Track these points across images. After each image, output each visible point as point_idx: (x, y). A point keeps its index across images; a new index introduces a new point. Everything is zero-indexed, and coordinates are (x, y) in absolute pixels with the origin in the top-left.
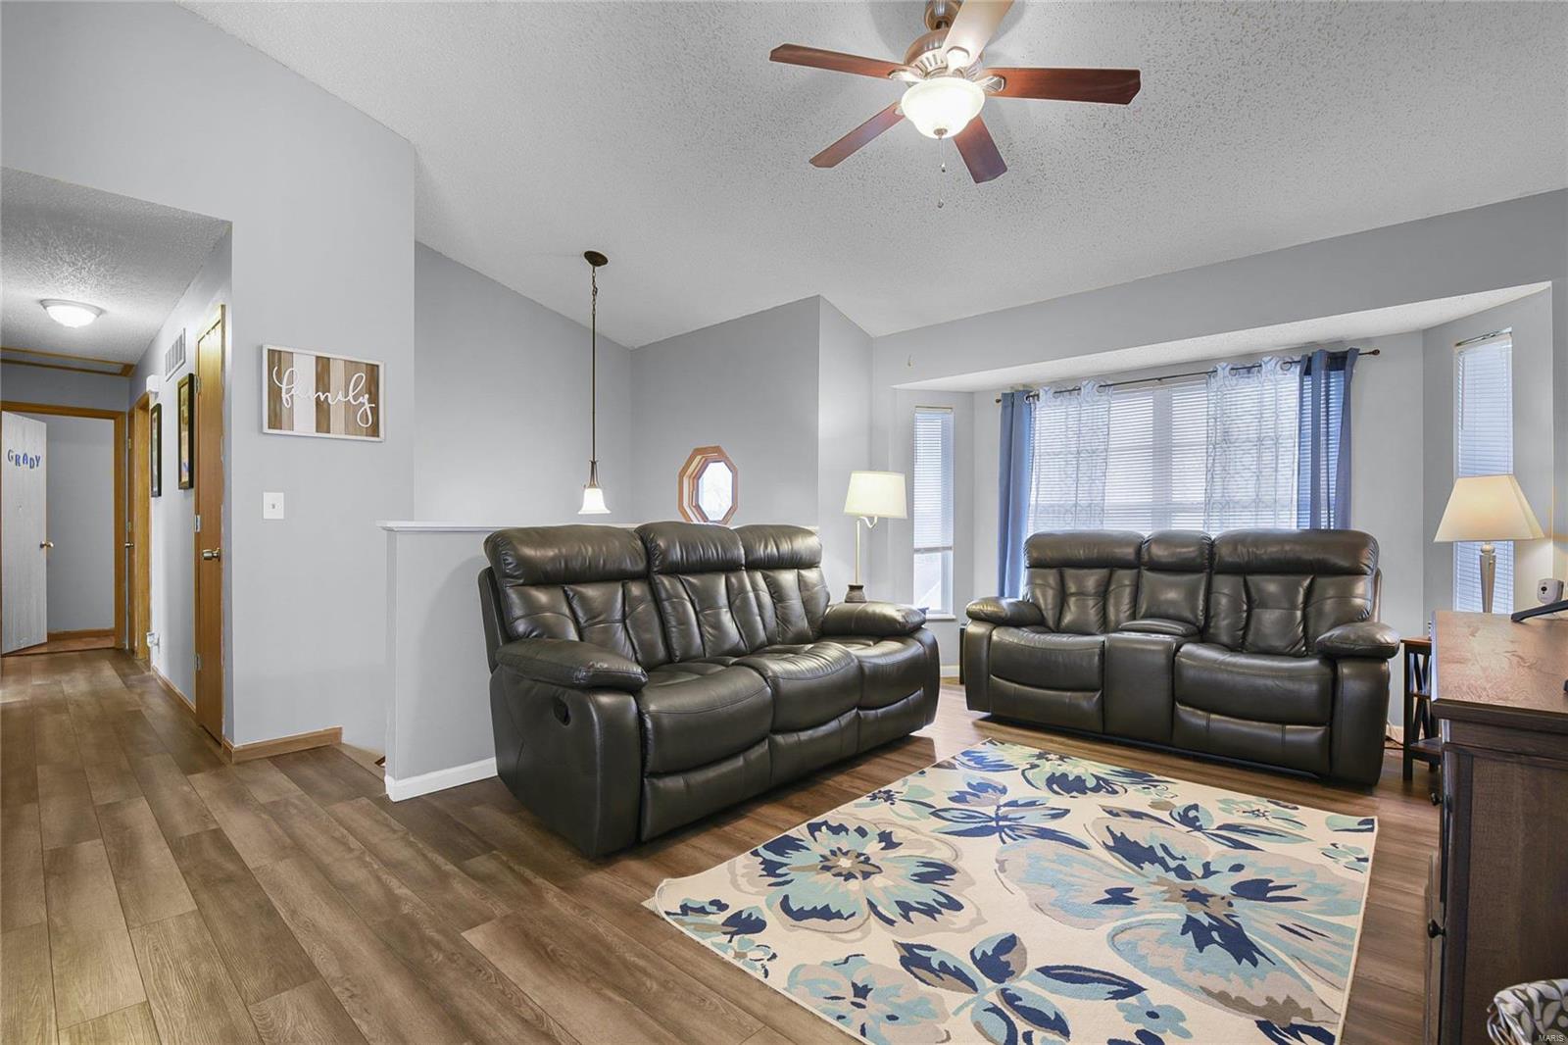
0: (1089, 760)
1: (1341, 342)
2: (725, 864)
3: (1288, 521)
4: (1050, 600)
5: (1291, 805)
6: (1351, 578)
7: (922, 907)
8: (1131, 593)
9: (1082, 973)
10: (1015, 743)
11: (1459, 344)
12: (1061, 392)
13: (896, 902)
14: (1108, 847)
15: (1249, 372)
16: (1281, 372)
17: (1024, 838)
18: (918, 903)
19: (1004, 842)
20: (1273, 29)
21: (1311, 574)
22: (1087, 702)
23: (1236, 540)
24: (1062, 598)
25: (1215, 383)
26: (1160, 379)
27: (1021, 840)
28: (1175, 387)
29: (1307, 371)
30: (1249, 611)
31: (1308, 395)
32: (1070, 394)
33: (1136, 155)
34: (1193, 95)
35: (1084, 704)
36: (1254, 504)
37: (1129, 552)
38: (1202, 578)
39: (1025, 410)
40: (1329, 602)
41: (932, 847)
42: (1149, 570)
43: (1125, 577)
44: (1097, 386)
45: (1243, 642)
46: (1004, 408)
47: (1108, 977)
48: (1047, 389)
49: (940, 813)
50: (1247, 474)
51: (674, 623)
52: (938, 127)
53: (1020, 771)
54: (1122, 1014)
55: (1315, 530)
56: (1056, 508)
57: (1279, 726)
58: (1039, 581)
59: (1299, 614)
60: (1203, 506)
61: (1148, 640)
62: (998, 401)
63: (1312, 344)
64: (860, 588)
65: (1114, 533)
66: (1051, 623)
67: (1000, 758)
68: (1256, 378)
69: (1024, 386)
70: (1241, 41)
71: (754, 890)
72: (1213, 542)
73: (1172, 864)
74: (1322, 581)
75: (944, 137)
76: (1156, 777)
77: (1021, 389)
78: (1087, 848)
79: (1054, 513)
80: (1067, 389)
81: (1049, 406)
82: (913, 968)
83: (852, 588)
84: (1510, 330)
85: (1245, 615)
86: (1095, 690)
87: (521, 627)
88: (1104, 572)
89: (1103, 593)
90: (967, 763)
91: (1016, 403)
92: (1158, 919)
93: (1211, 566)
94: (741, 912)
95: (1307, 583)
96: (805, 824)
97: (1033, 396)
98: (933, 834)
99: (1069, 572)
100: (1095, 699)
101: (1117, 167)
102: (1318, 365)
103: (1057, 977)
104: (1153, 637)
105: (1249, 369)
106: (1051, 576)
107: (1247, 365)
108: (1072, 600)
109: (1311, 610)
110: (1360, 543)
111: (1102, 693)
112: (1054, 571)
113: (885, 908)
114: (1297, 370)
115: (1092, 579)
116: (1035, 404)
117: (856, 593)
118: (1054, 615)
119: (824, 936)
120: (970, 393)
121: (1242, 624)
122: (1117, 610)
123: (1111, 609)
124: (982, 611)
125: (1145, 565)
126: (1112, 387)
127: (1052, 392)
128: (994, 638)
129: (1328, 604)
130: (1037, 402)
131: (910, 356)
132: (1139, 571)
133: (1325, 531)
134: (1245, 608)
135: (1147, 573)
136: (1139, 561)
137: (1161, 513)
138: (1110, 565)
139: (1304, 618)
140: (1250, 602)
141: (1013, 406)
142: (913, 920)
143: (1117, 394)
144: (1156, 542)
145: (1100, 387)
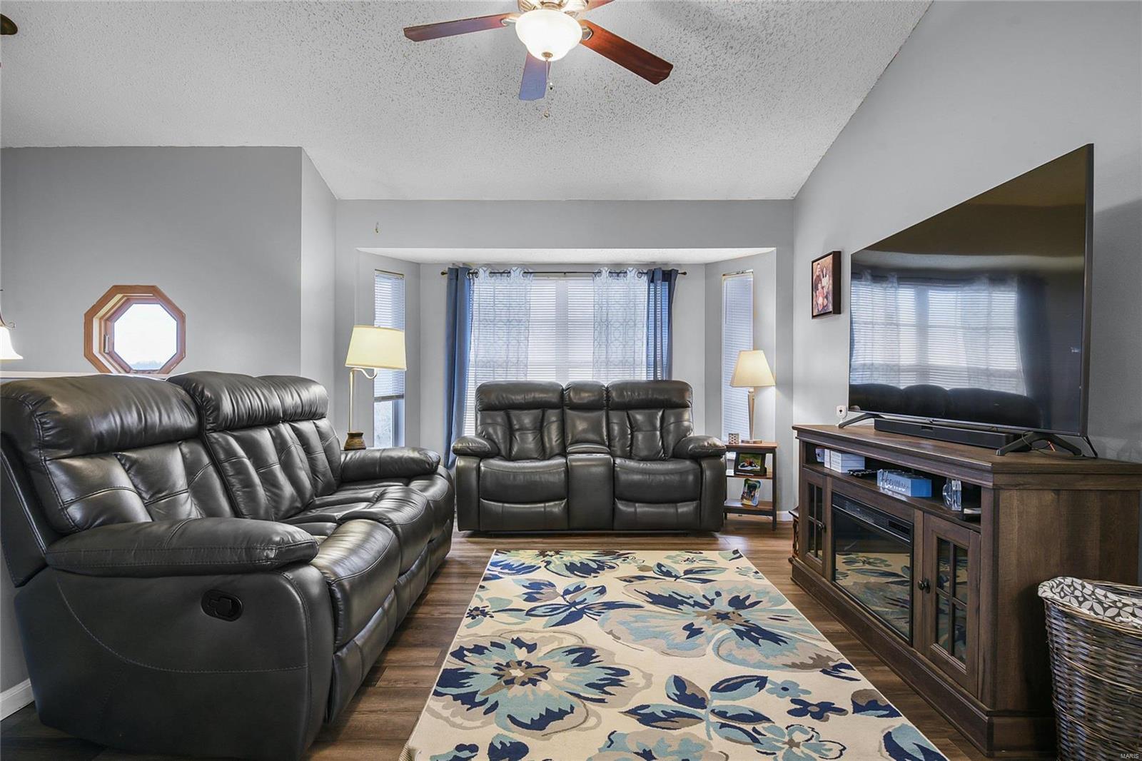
0: (574, 550)
1: (666, 264)
2: (424, 713)
3: (642, 375)
4: (500, 434)
5: (698, 552)
6: (681, 409)
7: (606, 682)
8: (558, 427)
9: (731, 682)
10: (517, 549)
11: (724, 275)
12: (494, 273)
13: (586, 685)
14: (651, 603)
15: (618, 276)
16: (637, 278)
17: (603, 613)
18: (600, 680)
19: (596, 620)
20: (718, 67)
21: (661, 408)
22: (555, 507)
23: (622, 387)
24: (510, 432)
25: (600, 280)
26: (565, 273)
27: (603, 615)
28: (570, 280)
29: (652, 280)
30: (632, 434)
31: (652, 293)
32: (501, 276)
33: (612, 115)
34: (661, 89)
35: (556, 510)
36: (621, 364)
37: (553, 398)
38: (603, 413)
39: (467, 283)
40: (672, 425)
41: (561, 640)
42: (571, 409)
43: (553, 416)
44: (523, 272)
45: (631, 455)
46: (450, 280)
47: (745, 678)
48: (485, 269)
49: (533, 613)
50: (617, 343)
51: (238, 486)
52: (546, 51)
53: (543, 567)
54: (775, 695)
55: (656, 381)
56: (492, 363)
57: (674, 505)
58: (489, 421)
59: (658, 433)
60: (592, 364)
61: (588, 459)
62: (443, 274)
63: (654, 263)
64: (360, 435)
65: (543, 383)
66: (503, 453)
67: (521, 563)
68: (622, 280)
69: (464, 264)
70: (700, 67)
71: (478, 723)
72: (607, 388)
73: (691, 601)
74: (668, 412)
75: (550, 60)
76: (622, 552)
77: (461, 266)
78: (642, 607)
79: (490, 367)
80: (499, 271)
81: (486, 283)
82: (654, 724)
83: (352, 436)
84: (752, 270)
85: (630, 436)
86: (561, 499)
87: (76, 512)
88: (537, 412)
89: (540, 428)
90: (501, 571)
91: (459, 276)
92: (724, 636)
93: (608, 406)
94: (492, 744)
95: (660, 414)
96: (448, 655)
97: (472, 273)
98: (546, 629)
99: (513, 413)
100: (563, 505)
101: (597, 119)
102: (659, 275)
103: (724, 690)
104: (594, 456)
105: (618, 274)
106: (499, 417)
107: (618, 271)
108: (517, 435)
109: (663, 431)
110: (683, 388)
111: (567, 501)
112: (502, 413)
113: (584, 692)
114: (645, 278)
115: (527, 419)
116: (474, 280)
117: (356, 440)
118: (505, 447)
119: (574, 731)
120: (418, 264)
121: (629, 443)
122: (550, 439)
123: (546, 439)
124: (468, 448)
125: (567, 405)
126: (533, 274)
127: (488, 272)
128: (482, 468)
129: (672, 427)
130: (475, 279)
131: (378, 224)
132: (563, 410)
133: (662, 381)
134: (629, 432)
135: (569, 412)
136: (562, 403)
137: (562, 369)
138: (543, 406)
139: (662, 437)
140: (632, 428)
141: (457, 279)
142: (612, 693)
143: (535, 280)
144: (574, 389)
145: (525, 273)
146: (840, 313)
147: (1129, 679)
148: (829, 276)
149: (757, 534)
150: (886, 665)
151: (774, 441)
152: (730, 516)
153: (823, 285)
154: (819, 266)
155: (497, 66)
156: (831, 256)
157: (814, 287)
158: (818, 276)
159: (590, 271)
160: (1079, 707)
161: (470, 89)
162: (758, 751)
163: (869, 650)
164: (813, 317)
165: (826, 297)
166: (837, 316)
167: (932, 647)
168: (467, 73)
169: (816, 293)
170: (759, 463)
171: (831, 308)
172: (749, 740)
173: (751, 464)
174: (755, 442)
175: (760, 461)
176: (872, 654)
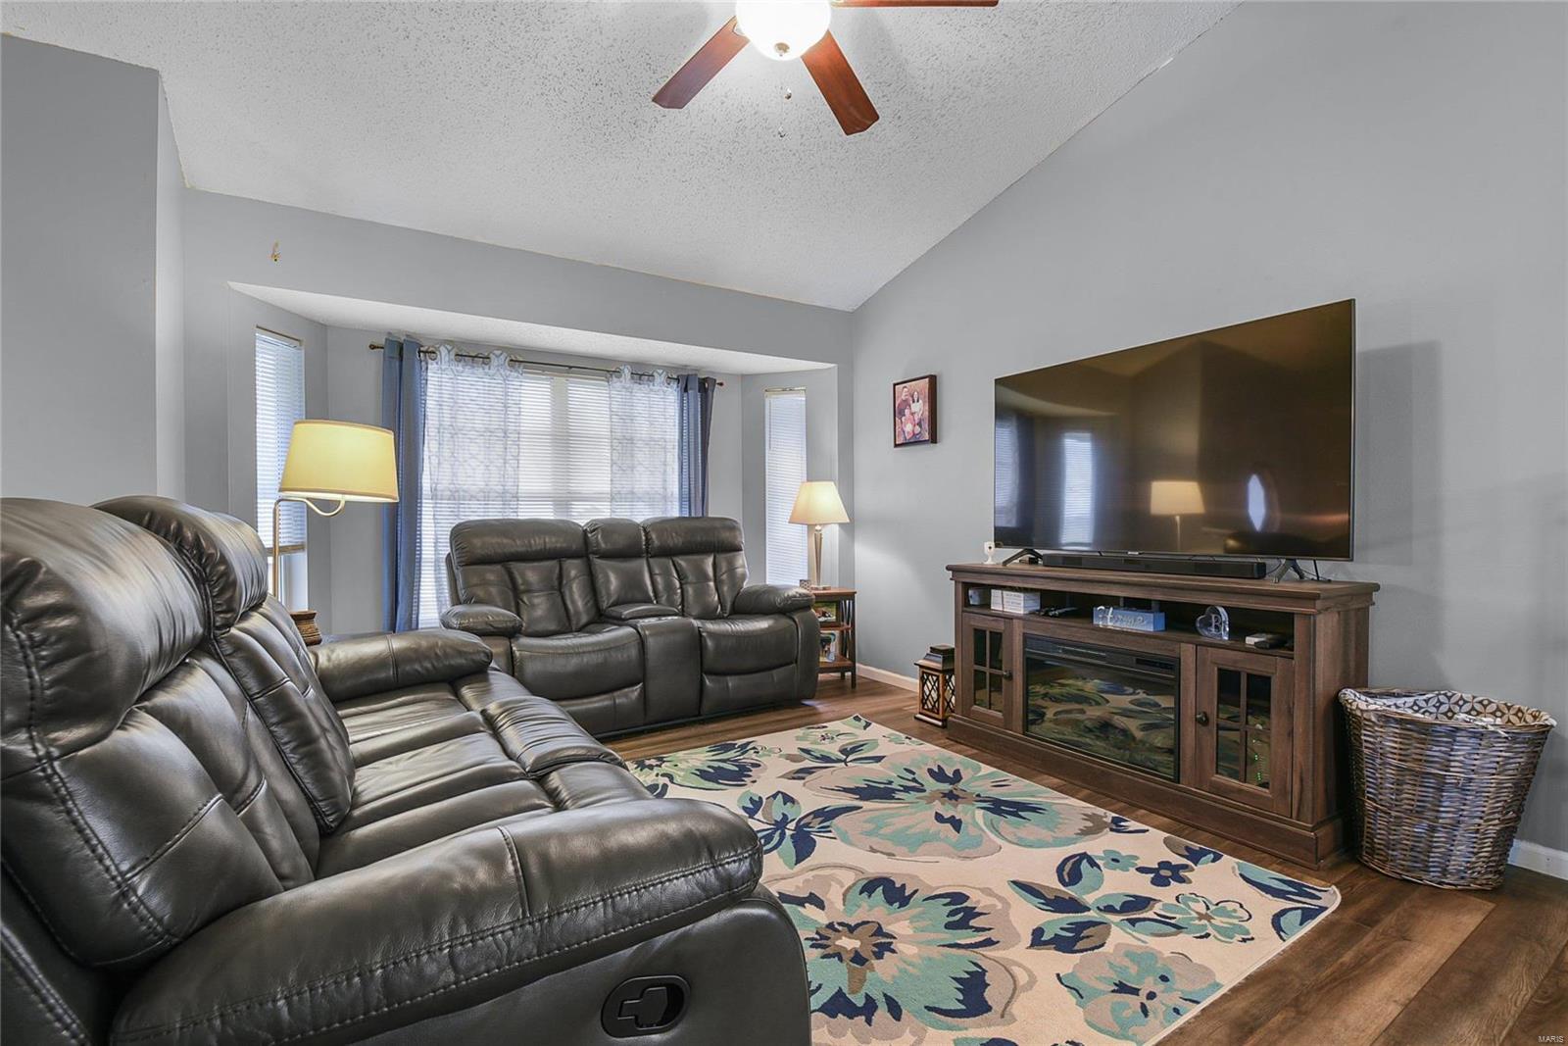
3: (674, 511)
5: (820, 726)
6: (731, 554)
7: (960, 915)
8: (584, 585)
11: (767, 391)
12: (463, 356)
13: (947, 929)
14: (860, 799)
15: (640, 379)
16: (666, 385)
17: (829, 827)
18: (950, 915)
19: (835, 839)
21: (710, 553)
22: (627, 697)
23: (662, 527)
25: (617, 383)
26: (571, 367)
27: (832, 830)
28: (571, 377)
29: (684, 390)
30: (681, 588)
32: (474, 363)
35: (629, 700)
36: (647, 496)
39: (416, 367)
40: (726, 575)
42: (600, 558)
43: (575, 569)
44: (508, 359)
46: (387, 359)
48: (449, 348)
50: (641, 469)
54: (1119, 871)
58: (477, 581)
59: (712, 584)
60: (610, 496)
61: (663, 624)
62: (373, 347)
63: (687, 367)
64: (310, 616)
65: (555, 523)
68: (648, 386)
69: (412, 335)
72: (643, 528)
73: (897, 786)
74: (719, 557)
77: (408, 338)
78: (860, 808)
80: (472, 354)
81: (448, 372)
83: (297, 620)
84: (804, 388)
85: (679, 591)
86: (635, 684)
88: (550, 565)
89: (557, 587)
91: (403, 355)
92: (984, 819)
93: (647, 552)
95: (711, 560)
97: (425, 352)
99: (516, 567)
100: (637, 693)
102: (693, 384)
105: (642, 377)
106: (492, 573)
107: (642, 372)
109: (717, 582)
110: (730, 526)
111: (641, 686)
112: (498, 567)
113: (959, 939)
114: (675, 387)
115: (536, 574)
116: (427, 363)
117: (305, 627)
120: (326, 326)
121: (679, 600)
122: (573, 602)
123: (569, 603)
124: (487, 623)
125: (594, 553)
126: (523, 364)
127: (453, 353)
128: (517, 653)
129: (724, 577)
130: (430, 361)
131: (277, 245)
132: (589, 559)
133: (697, 518)
134: (678, 584)
135: (598, 562)
136: (587, 549)
137: (564, 501)
138: (559, 555)
139: (717, 589)
140: (680, 579)
141: (401, 360)
142: (987, 927)
143: (525, 373)
144: (603, 530)
145: (512, 360)
146: (936, 443)
147: (1460, 767)
148: (924, 402)
149: (837, 696)
150: (1141, 808)
151: (837, 586)
152: (821, 676)
153: (913, 410)
154: (905, 389)
155: (615, 40)
156: (927, 380)
157: (898, 412)
158: (906, 401)
159: (603, 369)
160: (1407, 802)
161: (553, 60)
162: (1197, 937)
163: (1108, 796)
164: (896, 446)
165: (920, 424)
166: (932, 445)
167: (1213, 779)
168: (564, 35)
169: (901, 419)
170: (834, 613)
171: (927, 436)
172: (1174, 930)
173: (824, 614)
174: (824, 589)
175: (834, 610)
176: (1114, 801)
